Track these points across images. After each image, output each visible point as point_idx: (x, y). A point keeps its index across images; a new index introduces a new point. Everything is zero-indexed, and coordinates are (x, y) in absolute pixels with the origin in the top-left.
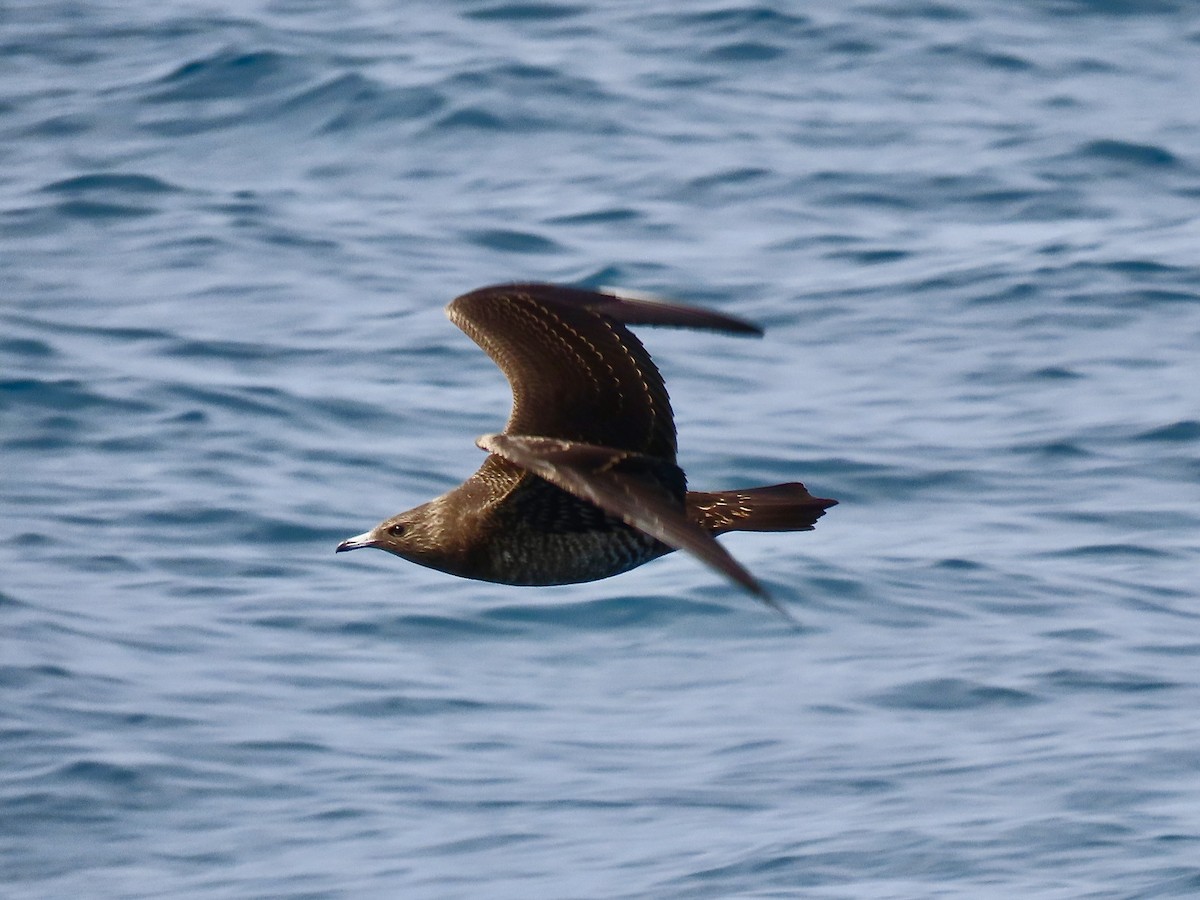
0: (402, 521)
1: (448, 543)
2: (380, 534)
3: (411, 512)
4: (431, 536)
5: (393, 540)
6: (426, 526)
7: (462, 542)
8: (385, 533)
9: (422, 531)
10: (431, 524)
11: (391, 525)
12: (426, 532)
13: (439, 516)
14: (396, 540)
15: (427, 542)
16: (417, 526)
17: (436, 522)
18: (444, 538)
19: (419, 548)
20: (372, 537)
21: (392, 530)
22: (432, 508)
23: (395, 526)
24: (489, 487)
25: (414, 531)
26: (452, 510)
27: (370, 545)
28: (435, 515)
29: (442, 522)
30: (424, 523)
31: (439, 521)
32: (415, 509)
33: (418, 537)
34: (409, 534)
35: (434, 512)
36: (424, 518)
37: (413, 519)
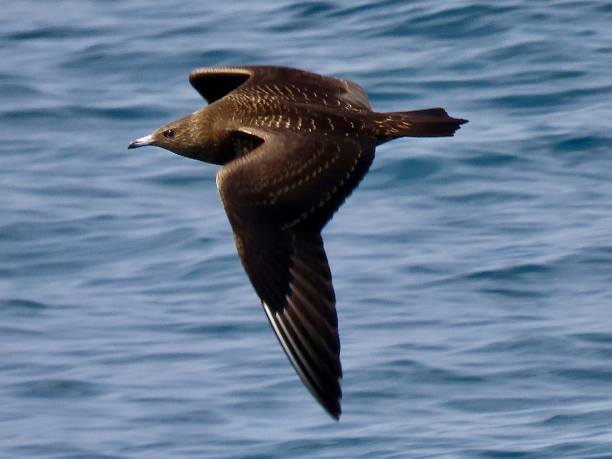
0: (173, 127)
1: (205, 141)
2: (157, 136)
3: (180, 121)
4: (193, 137)
5: (167, 140)
6: (188, 131)
7: (216, 139)
8: (161, 136)
9: (187, 134)
10: (193, 129)
11: (165, 130)
12: (189, 135)
13: (198, 124)
14: (166, 140)
15: (190, 141)
16: (183, 131)
17: (196, 128)
18: (202, 137)
19: (185, 145)
20: (152, 139)
21: (166, 134)
22: (194, 118)
23: (168, 131)
24: (233, 101)
25: (181, 134)
26: (207, 118)
27: (151, 144)
28: (195, 123)
29: (201, 127)
30: (188, 129)
31: (198, 127)
32: (182, 119)
33: (183, 138)
34: (177, 136)
35: (195, 121)
36: (188, 125)
37: (181, 126)
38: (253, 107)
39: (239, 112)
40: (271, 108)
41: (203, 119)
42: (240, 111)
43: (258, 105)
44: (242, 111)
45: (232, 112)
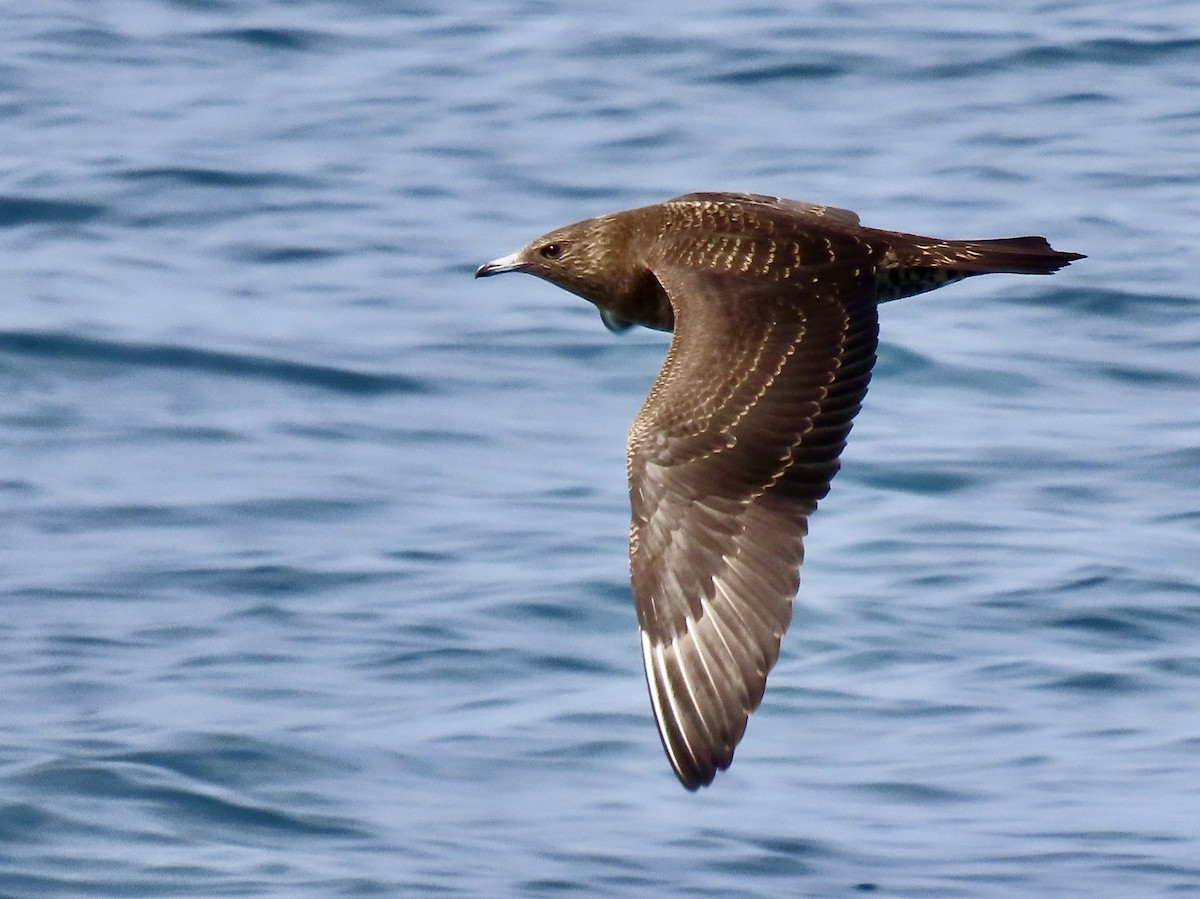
0: (557, 239)
1: (612, 268)
2: (529, 255)
3: (569, 229)
4: (592, 258)
5: (547, 263)
6: (586, 246)
8: (536, 254)
9: (581, 252)
10: (593, 244)
11: (544, 244)
12: (586, 253)
13: (604, 235)
14: (545, 262)
15: (587, 266)
16: (576, 246)
17: (599, 241)
18: (609, 260)
19: (578, 272)
20: (519, 260)
21: (545, 251)
22: (596, 225)
23: (549, 245)
25: (572, 251)
26: (622, 229)
27: (517, 269)
28: (597, 233)
29: (608, 241)
30: (584, 243)
31: (604, 241)
32: (574, 226)
33: (575, 260)
34: (565, 255)
35: (597, 230)
36: (584, 236)
37: (571, 237)
38: (695, 217)
39: (671, 225)
40: (727, 220)
41: (614, 229)
42: (674, 224)
43: (705, 213)
44: (677, 224)
45: (662, 223)
